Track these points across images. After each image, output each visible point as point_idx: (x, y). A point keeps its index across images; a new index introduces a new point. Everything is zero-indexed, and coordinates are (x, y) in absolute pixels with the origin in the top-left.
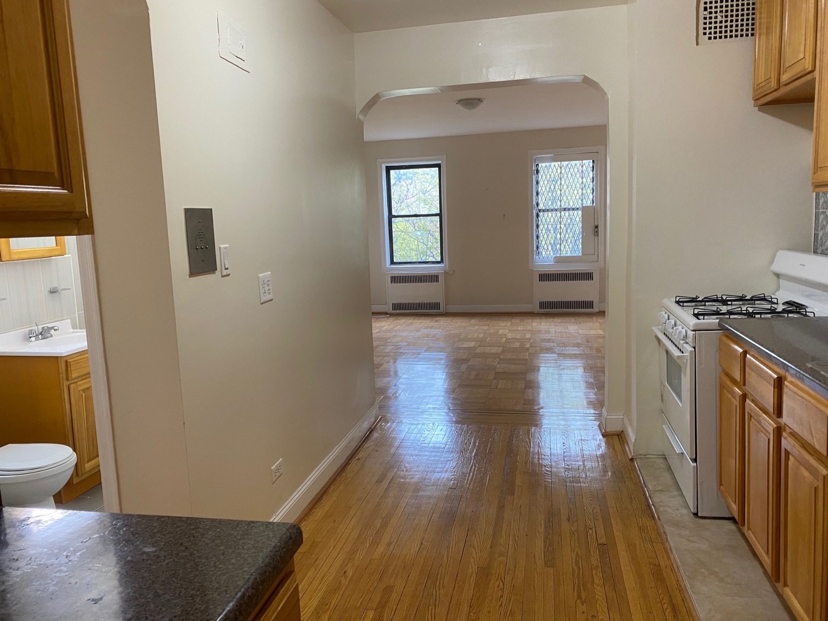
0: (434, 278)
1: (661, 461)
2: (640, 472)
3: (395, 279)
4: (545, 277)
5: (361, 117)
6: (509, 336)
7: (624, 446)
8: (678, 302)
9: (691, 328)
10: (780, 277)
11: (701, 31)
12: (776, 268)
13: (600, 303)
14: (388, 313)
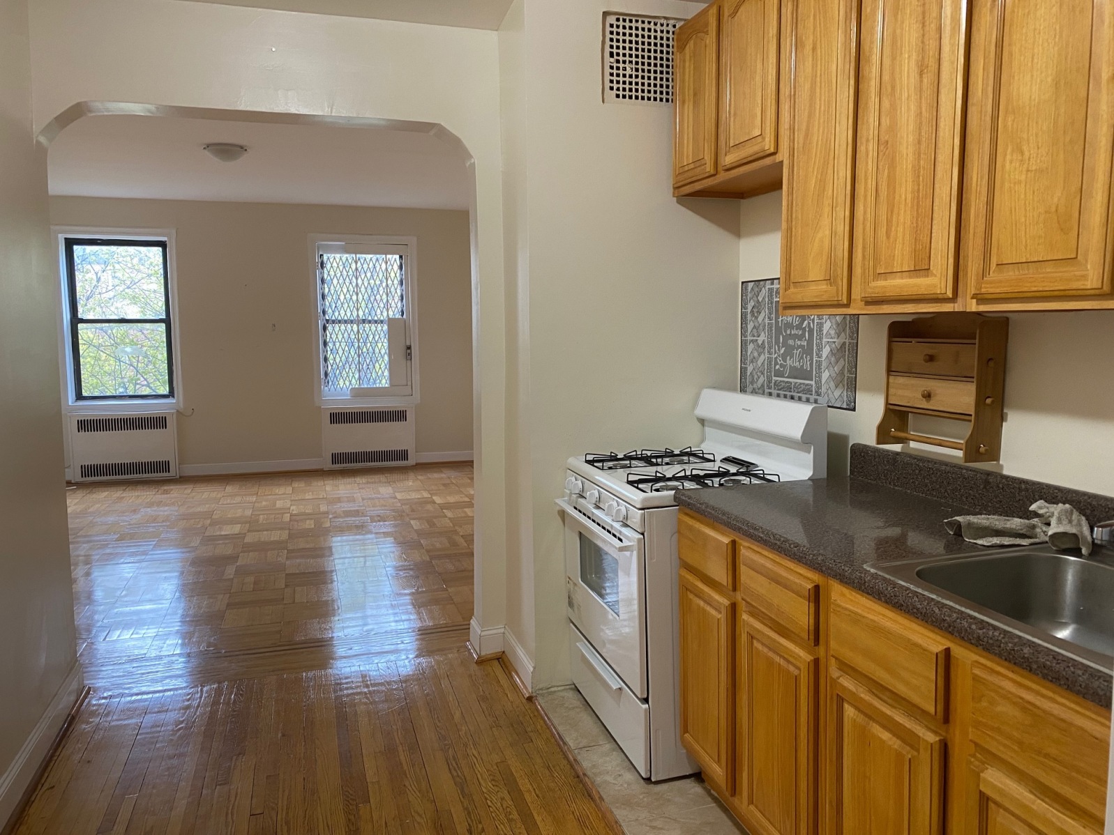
0: (158, 422)
1: (571, 695)
2: (548, 718)
3: (84, 425)
4: (338, 417)
5: (42, 139)
6: (294, 509)
7: (512, 677)
8: (588, 462)
9: (638, 506)
10: (706, 423)
11: (608, 85)
12: (701, 411)
13: (416, 452)
14: (73, 482)
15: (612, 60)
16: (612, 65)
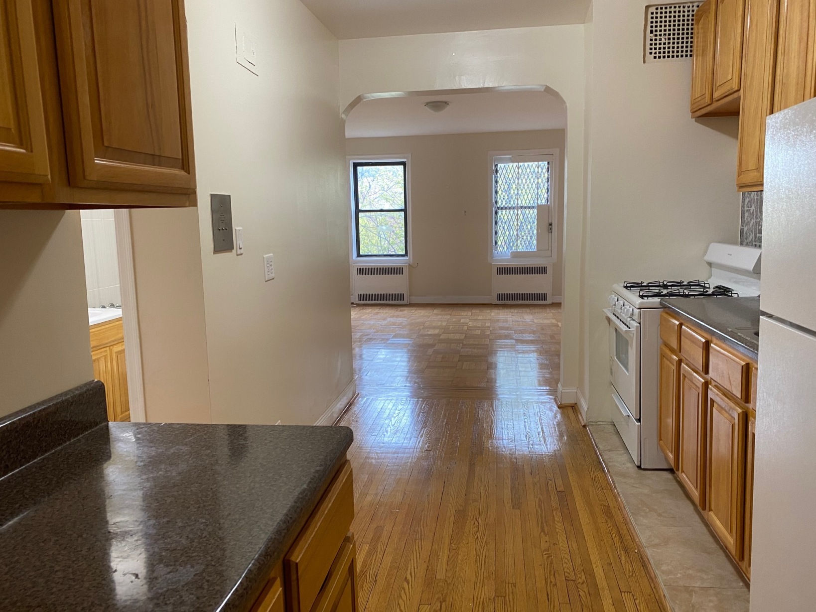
0: (397, 271)
1: (610, 427)
2: (592, 436)
3: (361, 271)
4: (502, 271)
5: (343, 116)
6: (471, 324)
7: (578, 415)
8: (626, 287)
9: (637, 307)
10: (712, 266)
11: (648, 51)
12: (708, 258)
13: (552, 295)
14: (354, 303)
15: (652, 35)
16: (651, 38)
